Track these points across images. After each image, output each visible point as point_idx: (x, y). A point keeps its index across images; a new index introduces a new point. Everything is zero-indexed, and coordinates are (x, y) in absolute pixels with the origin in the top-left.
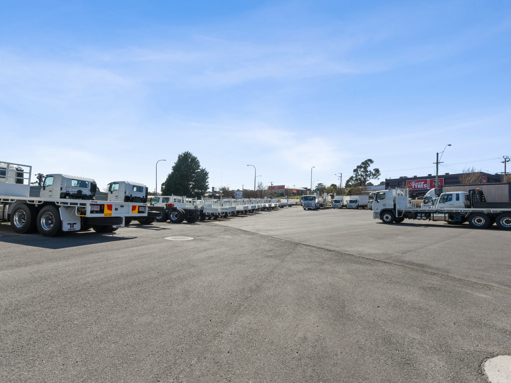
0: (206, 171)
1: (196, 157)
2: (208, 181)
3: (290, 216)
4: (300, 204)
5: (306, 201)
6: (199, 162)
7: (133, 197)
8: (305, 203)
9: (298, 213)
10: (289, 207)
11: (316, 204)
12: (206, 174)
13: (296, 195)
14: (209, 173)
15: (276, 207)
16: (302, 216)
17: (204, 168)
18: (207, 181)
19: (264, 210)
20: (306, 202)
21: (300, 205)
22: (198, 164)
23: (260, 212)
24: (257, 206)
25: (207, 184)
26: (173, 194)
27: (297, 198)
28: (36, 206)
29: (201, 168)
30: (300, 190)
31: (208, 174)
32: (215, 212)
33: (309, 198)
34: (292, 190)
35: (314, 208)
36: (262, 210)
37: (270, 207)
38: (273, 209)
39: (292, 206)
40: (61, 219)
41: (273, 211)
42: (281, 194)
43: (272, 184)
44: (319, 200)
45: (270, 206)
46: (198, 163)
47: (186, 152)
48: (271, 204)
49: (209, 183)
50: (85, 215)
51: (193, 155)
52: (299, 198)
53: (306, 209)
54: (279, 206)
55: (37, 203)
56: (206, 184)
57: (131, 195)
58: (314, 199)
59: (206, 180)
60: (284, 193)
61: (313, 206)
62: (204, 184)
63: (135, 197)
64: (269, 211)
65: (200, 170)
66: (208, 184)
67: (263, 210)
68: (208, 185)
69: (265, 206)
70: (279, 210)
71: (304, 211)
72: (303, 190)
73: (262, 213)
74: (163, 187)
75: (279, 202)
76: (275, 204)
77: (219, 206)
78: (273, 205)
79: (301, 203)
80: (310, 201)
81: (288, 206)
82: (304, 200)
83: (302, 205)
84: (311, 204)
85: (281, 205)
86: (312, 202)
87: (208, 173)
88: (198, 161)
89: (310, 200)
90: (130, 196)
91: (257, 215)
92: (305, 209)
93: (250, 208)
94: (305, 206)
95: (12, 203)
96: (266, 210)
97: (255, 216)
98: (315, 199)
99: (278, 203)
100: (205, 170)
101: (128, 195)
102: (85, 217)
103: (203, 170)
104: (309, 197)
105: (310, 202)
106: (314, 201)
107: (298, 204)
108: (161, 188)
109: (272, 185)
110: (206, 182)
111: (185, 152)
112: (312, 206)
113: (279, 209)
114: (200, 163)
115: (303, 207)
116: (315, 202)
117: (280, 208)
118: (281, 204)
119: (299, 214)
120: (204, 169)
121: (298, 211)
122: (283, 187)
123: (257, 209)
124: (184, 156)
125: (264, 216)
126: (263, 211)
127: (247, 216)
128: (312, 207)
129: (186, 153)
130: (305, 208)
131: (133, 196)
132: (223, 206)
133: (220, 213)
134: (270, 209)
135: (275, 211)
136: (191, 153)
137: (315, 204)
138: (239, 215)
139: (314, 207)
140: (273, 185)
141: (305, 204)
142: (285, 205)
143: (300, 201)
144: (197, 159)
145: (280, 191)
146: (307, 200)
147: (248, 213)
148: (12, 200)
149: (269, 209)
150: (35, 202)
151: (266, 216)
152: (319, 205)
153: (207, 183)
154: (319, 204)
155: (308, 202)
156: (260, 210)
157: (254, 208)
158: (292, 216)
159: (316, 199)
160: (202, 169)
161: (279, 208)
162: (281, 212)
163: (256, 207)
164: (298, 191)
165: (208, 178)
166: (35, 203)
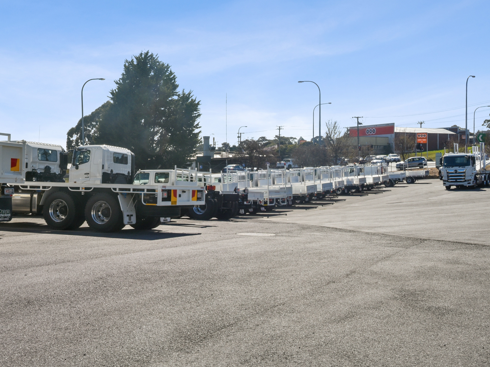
0: (194, 98)
1: (168, 65)
2: (198, 124)
3: (411, 205)
4: (438, 175)
5: (451, 168)
6: (174, 76)
7: (114, 174)
8: (448, 173)
9: (430, 199)
10: (408, 183)
11: (477, 174)
12: (194, 106)
13: (425, 151)
14: (200, 103)
15: (377, 184)
16: (441, 203)
17: (187, 92)
18: (196, 123)
19: (348, 191)
20: (452, 170)
21: (437, 178)
22: (173, 81)
23: (340, 198)
24: (334, 184)
25: (196, 131)
26: (176, 166)
27: (429, 157)
28: (82, 194)
29: (179, 90)
30: (437, 134)
31: (199, 107)
32: (259, 199)
33: (458, 161)
34: (413, 135)
35: (471, 184)
36: (343, 194)
37: (363, 186)
38: (369, 190)
39: (417, 182)
40: (122, 210)
41: (370, 195)
42: (385, 147)
43: (359, 123)
44: (484, 164)
45: (362, 183)
46: (172, 79)
47: (143, 53)
48: (365, 179)
49: (200, 127)
50: (157, 203)
51: (159, 60)
52: (434, 158)
53: (453, 187)
54: (384, 183)
55: (84, 190)
56: (194, 130)
57: (112, 171)
58: (471, 161)
59: (194, 121)
60: (394, 145)
61: (468, 181)
62: (189, 130)
63: (117, 174)
64: (361, 196)
65: (179, 95)
66: (200, 132)
67: (346, 192)
68: (200, 134)
69: (350, 184)
70: (384, 191)
71: (447, 191)
72: (446, 135)
73: (345, 200)
74: (71, 139)
75: (382, 173)
76: (374, 179)
77: (251, 185)
78: (370, 180)
79: (440, 172)
80: (461, 168)
81: (405, 182)
82: (445, 166)
83: (441, 179)
84: (465, 176)
85: (390, 179)
86: (467, 170)
87: (198, 104)
88: (171, 73)
89: (460, 165)
90: (109, 172)
91: (336, 204)
92: (448, 188)
93: (320, 189)
94: (447, 181)
95: (44, 191)
96: (354, 192)
97: (331, 206)
98: (474, 163)
99: (381, 176)
100: (191, 95)
101: (108, 171)
102: (156, 206)
103: (185, 97)
104: (459, 159)
105: (460, 170)
106: (471, 166)
107: (431, 175)
108: (67, 142)
109: (359, 125)
110: (195, 127)
111: (141, 54)
112: (465, 181)
113: (384, 189)
114: (176, 80)
115: (444, 184)
116: (475, 169)
117: (386, 187)
118: (387, 176)
119: (434, 199)
120: (187, 94)
121: (431, 193)
122: (389, 128)
123: (334, 192)
124: (138, 64)
125: (352, 205)
126: (347, 194)
127: (316, 207)
128: (466, 183)
129: (143, 56)
130: (448, 184)
131: (114, 172)
132: (259, 185)
133: (266, 200)
134: (363, 190)
135: (375, 193)
136: (154, 56)
137: (474, 175)
138: (297, 206)
139: (471, 182)
140: (361, 124)
141: (448, 176)
142: (399, 179)
143: (438, 167)
144: (169, 69)
145: (382, 140)
146: (453, 166)
147: (314, 200)
148: (44, 187)
149: (361, 189)
150: (81, 188)
151: (357, 205)
152: (485, 177)
153: (197, 128)
154: (486, 174)
155: (456, 171)
156: (339, 193)
157: (329, 189)
158: (417, 205)
159: (477, 163)
160: (184, 94)
161: (384, 186)
162: (390, 197)
163: (332, 186)
164: (432, 137)
165: (199, 115)
166: (80, 190)
